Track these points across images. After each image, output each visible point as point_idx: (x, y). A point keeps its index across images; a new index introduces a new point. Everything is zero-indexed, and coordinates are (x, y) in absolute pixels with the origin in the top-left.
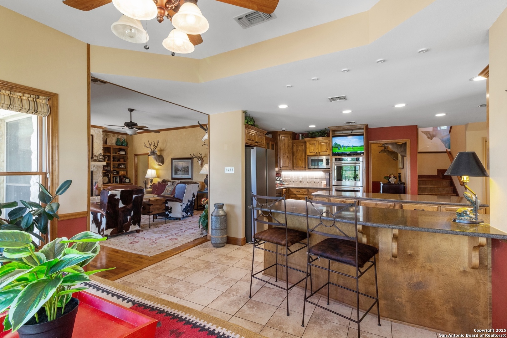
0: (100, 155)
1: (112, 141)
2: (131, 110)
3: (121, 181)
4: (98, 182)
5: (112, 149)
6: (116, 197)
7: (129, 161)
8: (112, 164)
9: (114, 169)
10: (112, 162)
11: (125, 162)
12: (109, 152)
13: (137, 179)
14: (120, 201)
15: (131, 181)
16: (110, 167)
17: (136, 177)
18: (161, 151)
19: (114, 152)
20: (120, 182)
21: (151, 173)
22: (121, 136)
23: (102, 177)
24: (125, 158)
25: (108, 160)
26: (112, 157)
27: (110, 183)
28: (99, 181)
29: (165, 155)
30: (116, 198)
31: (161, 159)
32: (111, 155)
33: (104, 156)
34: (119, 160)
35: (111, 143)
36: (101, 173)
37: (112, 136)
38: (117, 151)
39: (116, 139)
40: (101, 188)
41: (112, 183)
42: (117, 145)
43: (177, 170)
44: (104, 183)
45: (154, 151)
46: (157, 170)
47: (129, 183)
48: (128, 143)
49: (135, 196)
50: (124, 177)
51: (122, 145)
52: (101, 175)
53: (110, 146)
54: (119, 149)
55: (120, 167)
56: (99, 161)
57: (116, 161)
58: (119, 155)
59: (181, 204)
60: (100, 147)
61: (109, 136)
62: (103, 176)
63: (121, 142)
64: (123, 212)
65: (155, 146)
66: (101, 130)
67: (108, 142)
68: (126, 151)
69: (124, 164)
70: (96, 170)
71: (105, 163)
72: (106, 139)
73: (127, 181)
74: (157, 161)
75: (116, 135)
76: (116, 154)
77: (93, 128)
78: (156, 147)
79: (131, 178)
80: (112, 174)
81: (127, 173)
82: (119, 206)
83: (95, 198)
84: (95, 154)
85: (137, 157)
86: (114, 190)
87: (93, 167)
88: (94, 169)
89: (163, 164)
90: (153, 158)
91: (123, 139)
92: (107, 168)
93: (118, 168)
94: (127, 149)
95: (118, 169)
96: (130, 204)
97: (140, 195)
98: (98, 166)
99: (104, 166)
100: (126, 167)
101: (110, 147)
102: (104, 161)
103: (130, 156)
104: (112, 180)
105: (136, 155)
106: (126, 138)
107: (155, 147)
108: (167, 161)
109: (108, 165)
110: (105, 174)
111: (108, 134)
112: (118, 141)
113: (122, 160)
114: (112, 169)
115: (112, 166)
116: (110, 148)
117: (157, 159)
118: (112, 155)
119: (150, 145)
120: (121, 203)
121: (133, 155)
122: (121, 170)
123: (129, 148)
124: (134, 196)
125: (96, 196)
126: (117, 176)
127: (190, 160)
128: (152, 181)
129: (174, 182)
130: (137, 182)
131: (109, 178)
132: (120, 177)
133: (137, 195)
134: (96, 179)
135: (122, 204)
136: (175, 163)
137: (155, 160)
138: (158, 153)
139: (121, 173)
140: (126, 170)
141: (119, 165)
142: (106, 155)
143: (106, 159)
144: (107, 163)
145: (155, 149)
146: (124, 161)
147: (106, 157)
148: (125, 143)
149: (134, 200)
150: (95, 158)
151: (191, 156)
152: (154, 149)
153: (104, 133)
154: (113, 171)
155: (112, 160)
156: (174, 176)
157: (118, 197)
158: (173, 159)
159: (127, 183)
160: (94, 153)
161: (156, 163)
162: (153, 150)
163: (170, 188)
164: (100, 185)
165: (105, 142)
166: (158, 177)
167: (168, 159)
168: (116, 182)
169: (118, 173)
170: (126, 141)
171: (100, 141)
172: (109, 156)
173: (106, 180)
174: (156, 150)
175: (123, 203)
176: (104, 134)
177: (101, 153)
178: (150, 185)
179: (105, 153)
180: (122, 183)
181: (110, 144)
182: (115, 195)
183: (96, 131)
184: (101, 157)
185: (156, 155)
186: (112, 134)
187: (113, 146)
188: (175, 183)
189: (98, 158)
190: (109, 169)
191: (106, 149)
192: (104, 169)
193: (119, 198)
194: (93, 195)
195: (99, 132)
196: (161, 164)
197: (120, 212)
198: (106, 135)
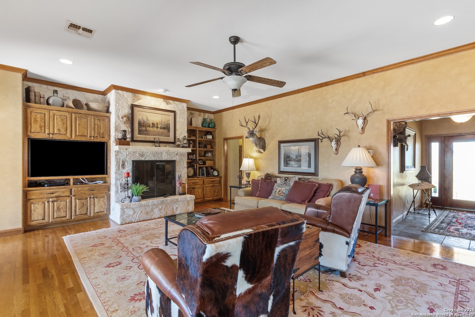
0: (184, 139)
1: (198, 122)
2: (235, 40)
3: (208, 174)
4: (182, 176)
5: (198, 132)
6: (229, 263)
7: (217, 147)
8: (198, 151)
9: (200, 158)
10: (198, 149)
11: (213, 148)
12: (195, 135)
13: (227, 171)
14: (241, 274)
15: (220, 174)
16: (196, 156)
17: (226, 168)
18: (262, 131)
19: (200, 136)
20: (206, 175)
21: (247, 163)
22: (208, 115)
23: (186, 169)
24: (212, 143)
25: (193, 147)
26: (198, 143)
27: (195, 176)
28: (183, 174)
29: (267, 137)
30: (227, 267)
31: (262, 144)
32: (196, 139)
33: (189, 141)
34: (205, 147)
35: (197, 125)
36: (185, 163)
37: (197, 116)
38: (203, 134)
39: (202, 119)
40: (185, 184)
41: (198, 176)
42: (203, 126)
43: (288, 159)
44: (188, 177)
45: (253, 131)
46: (255, 159)
47: (217, 176)
48: (216, 125)
49: (282, 247)
50: (212, 169)
51: (209, 127)
52: (186, 166)
53: (196, 127)
54: (206, 131)
55: (207, 155)
56: (183, 147)
57: (202, 148)
58: (205, 139)
59: (348, 240)
60: (184, 129)
61: (194, 115)
62: (188, 167)
63: (208, 123)
64: (246, 307)
65: (256, 123)
66: (185, 105)
67: (193, 123)
68: (213, 134)
69: (211, 152)
70: (179, 160)
71: (189, 150)
72: (191, 118)
73: (216, 173)
74: (256, 145)
75: (202, 113)
76: (202, 138)
77: (176, 102)
78: (257, 125)
79: (219, 170)
80: (198, 165)
81: (214, 164)
82: (235, 290)
83: (178, 198)
84: (178, 138)
85: (227, 142)
86: (223, 236)
87: (176, 155)
88: (176, 158)
89: (264, 150)
90: (251, 141)
91: (210, 119)
92: (192, 157)
93: (204, 156)
94: (215, 131)
95: (205, 158)
96: (266, 276)
97: (292, 243)
98: (182, 155)
99: (189, 154)
100: (213, 155)
101: (196, 129)
102: (189, 147)
103: (218, 141)
104: (198, 172)
105: (226, 139)
106: (213, 118)
107: (255, 125)
108: (272, 145)
109: (193, 152)
110: (190, 164)
111: (193, 112)
112: (204, 120)
113: (209, 147)
114: (198, 158)
115: (198, 153)
116: (195, 131)
117: (257, 143)
118: (198, 140)
119: (247, 123)
120: (244, 279)
121: (222, 140)
122: (207, 160)
123: (217, 131)
124: (278, 250)
125: (180, 194)
126: (202, 167)
127: (313, 144)
128: (248, 175)
129: (288, 178)
130: (227, 175)
131: (194, 170)
132: (206, 168)
133: (286, 245)
134: (180, 172)
135: (246, 282)
136: (284, 148)
137: (254, 145)
138: (258, 135)
139: (209, 163)
140: (213, 160)
141: (206, 152)
142: (190, 140)
143: (191, 145)
144: (192, 150)
145: (256, 127)
146: (211, 148)
147: (191, 142)
148: (213, 124)
149: (277, 260)
150: (178, 143)
151: (319, 135)
152: (254, 127)
153: (189, 111)
154: (199, 160)
155: (198, 146)
156: (283, 168)
157: (234, 260)
158: (280, 142)
159: (214, 176)
160: (177, 136)
161: (255, 148)
162: (251, 129)
163: (283, 189)
164: (184, 179)
165: (190, 123)
166: (258, 169)
167: (272, 142)
168: (203, 174)
169: (204, 163)
170: (213, 122)
171: (184, 120)
172: (194, 141)
173: (191, 171)
174: (257, 129)
175: (249, 279)
176: (189, 113)
177: (185, 136)
178: (247, 181)
179: (190, 137)
180: (209, 176)
181: (195, 126)
182: (226, 256)
183: (179, 106)
184: (185, 141)
185: (255, 137)
186: (198, 113)
187: (198, 128)
188: (290, 181)
189: (182, 143)
190: (194, 158)
191: (191, 132)
192: (188, 159)
193: (238, 264)
194: (177, 194)
195: (183, 107)
196: (262, 151)
197: (238, 309)
198: (191, 114)
